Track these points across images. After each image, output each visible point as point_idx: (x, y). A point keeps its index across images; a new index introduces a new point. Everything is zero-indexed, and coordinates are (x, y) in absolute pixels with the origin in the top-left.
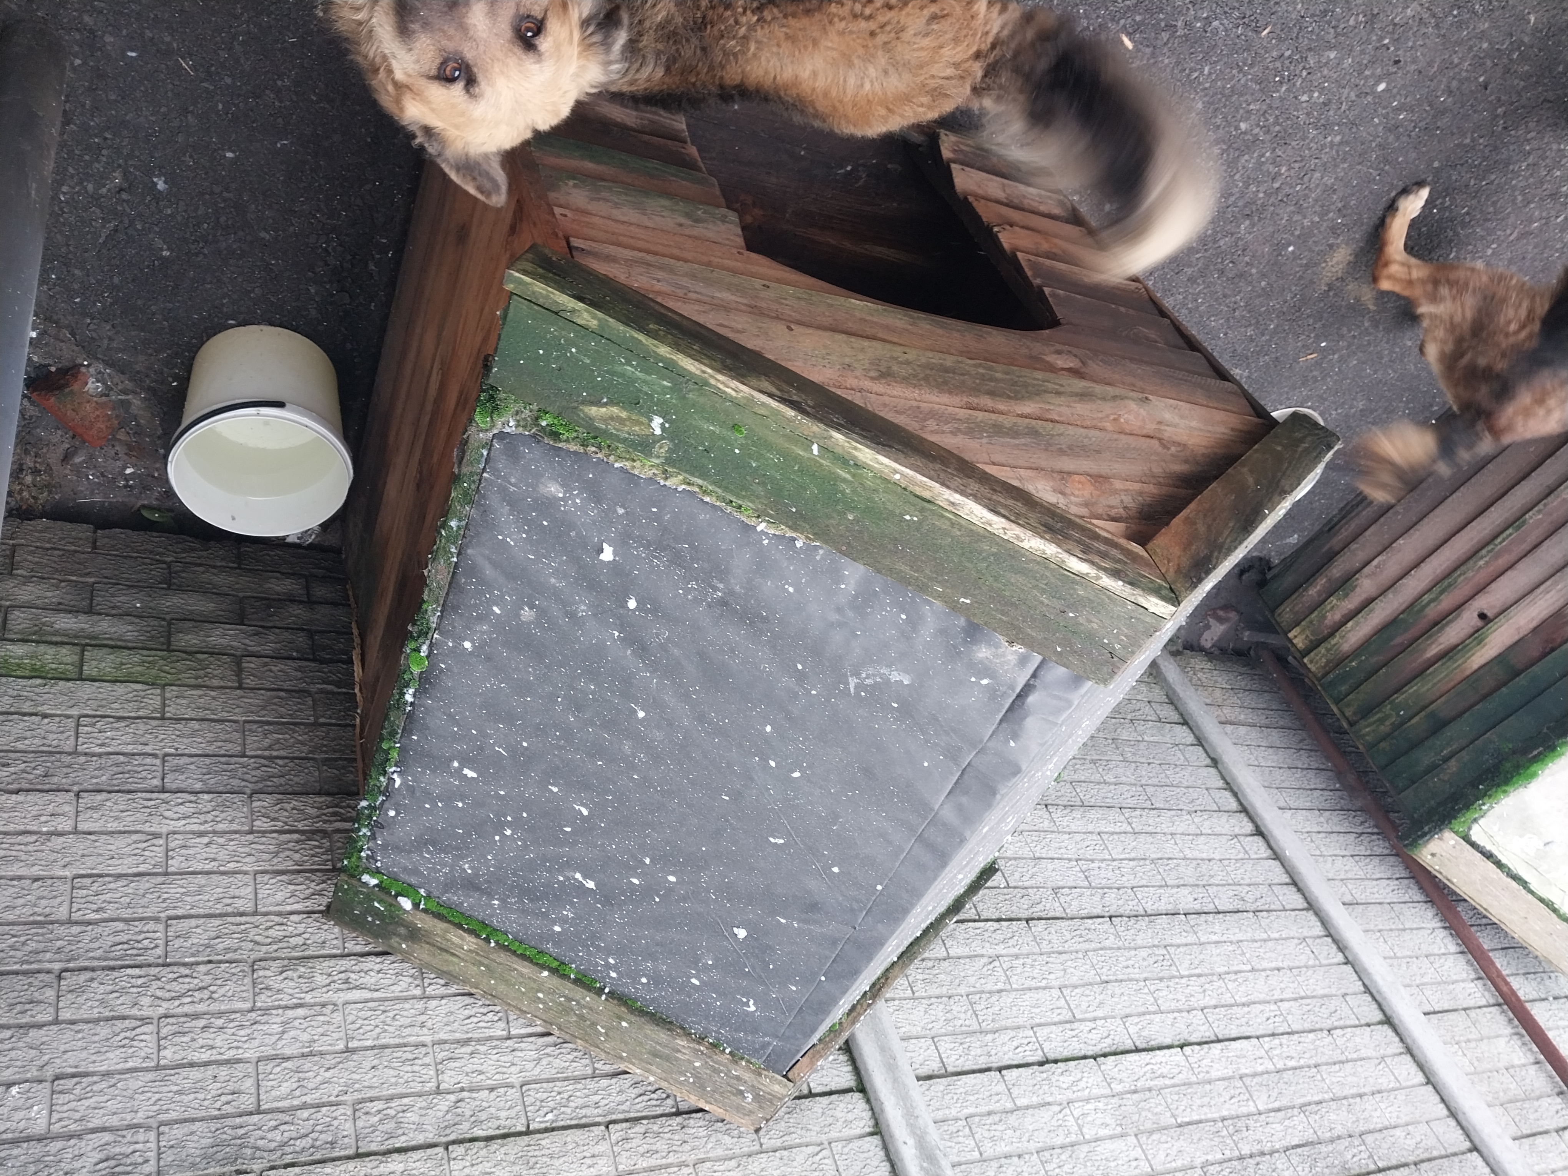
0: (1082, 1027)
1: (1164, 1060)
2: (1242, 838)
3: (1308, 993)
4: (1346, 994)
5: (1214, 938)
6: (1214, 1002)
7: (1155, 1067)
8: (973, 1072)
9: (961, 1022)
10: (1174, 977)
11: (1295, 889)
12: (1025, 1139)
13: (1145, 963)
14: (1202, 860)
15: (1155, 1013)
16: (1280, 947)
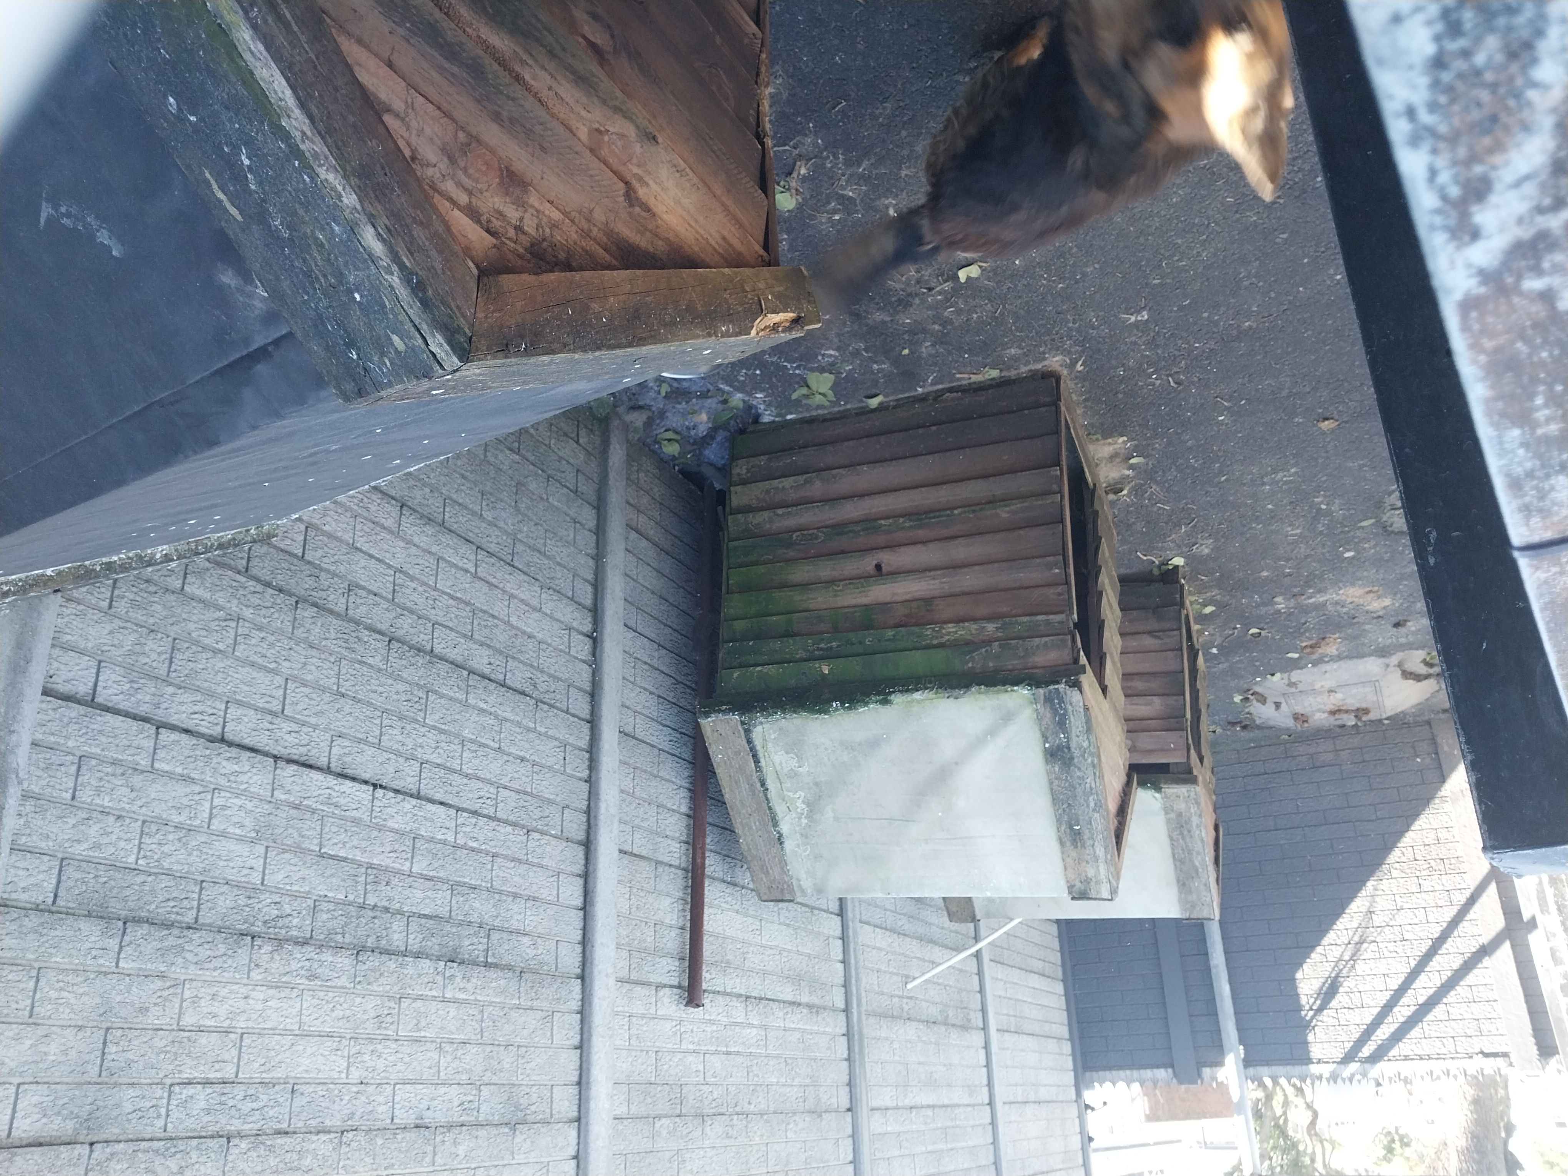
0: (283, 725)
1: (348, 791)
2: (573, 633)
3: (534, 791)
4: (567, 807)
5: (483, 705)
6: (439, 761)
7: (334, 794)
8: (127, 715)
9: (147, 660)
10: (416, 721)
11: (589, 699)
12: (139, 803)
13: (395, 697)
14: (524, 632)
15: (372, 745)
16: (538, 742)
